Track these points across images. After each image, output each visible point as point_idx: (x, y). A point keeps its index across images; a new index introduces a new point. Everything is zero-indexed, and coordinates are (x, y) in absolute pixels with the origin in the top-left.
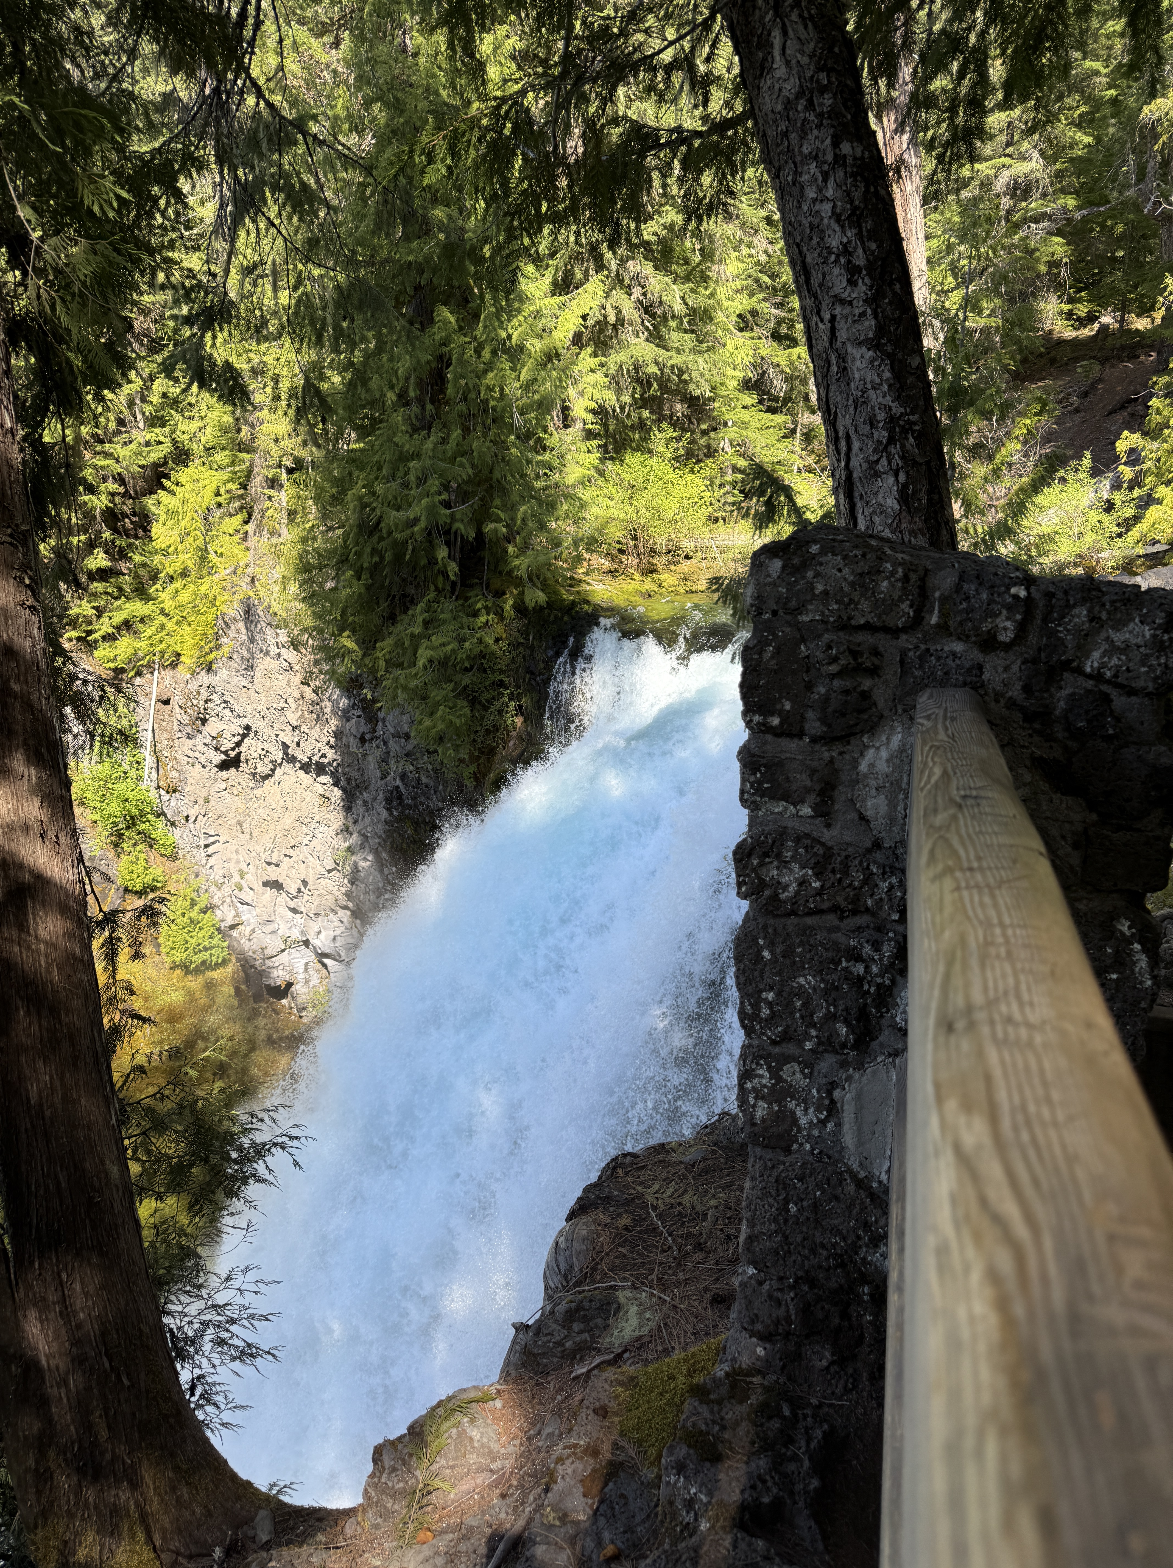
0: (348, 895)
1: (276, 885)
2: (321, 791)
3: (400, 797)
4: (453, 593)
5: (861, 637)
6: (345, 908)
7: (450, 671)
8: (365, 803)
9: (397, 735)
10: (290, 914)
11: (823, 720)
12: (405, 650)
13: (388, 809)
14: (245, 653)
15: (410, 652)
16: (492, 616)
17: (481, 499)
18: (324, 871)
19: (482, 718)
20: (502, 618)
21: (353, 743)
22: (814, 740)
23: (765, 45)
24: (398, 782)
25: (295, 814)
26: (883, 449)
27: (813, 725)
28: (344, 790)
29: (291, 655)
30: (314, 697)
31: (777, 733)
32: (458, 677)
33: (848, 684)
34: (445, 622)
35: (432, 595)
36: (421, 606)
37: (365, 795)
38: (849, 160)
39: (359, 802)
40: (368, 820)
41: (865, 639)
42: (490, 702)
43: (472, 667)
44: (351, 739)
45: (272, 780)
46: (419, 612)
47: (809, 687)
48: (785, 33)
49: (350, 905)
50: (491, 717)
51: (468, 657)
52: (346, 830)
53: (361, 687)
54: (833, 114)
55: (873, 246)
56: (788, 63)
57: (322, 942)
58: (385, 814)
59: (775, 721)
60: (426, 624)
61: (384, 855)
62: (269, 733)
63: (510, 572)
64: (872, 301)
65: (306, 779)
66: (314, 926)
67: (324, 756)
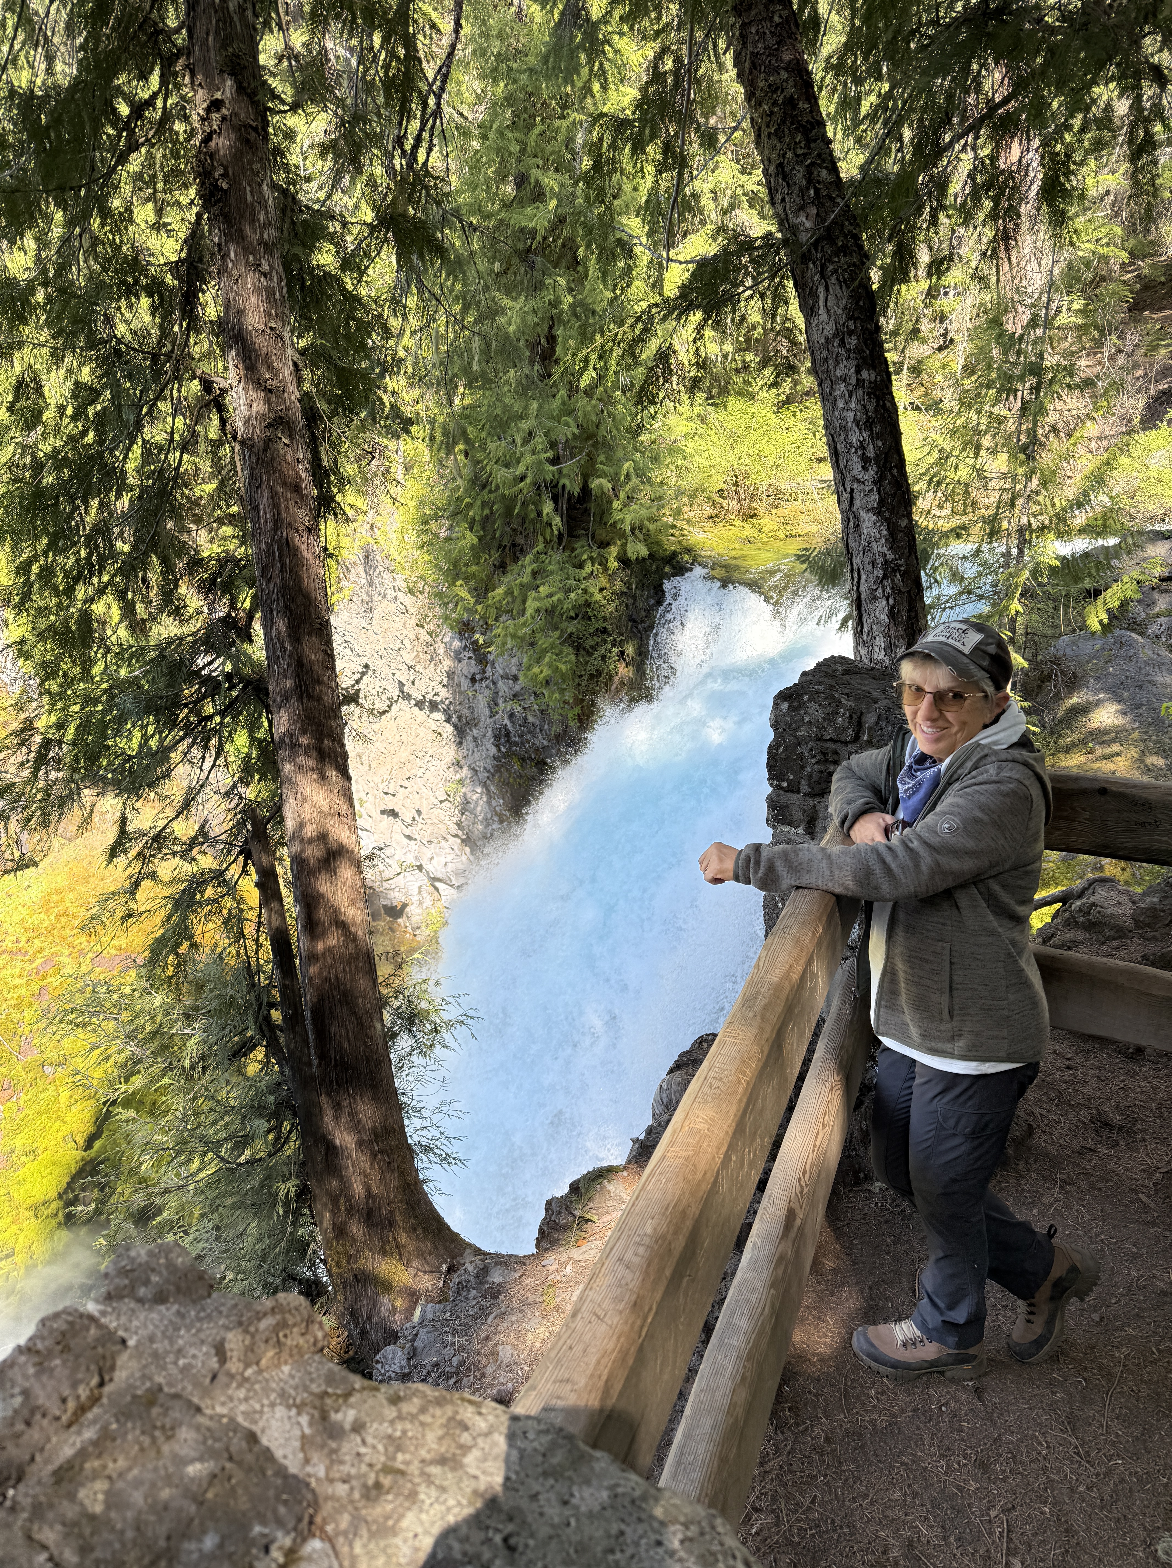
0: (459, 825)
1: (393, 814)
2: (434, 727)
3: (508, 734)
4: (560, 544)
5: (828, 745)
6: (456, 836)
7: (556, 619)
8: (475, 739)
9: (505, 677)
10: (406, 841)
11: (809, 785)
12: (514, 599)
13: (497, 746)
14: (365, 597)
15: (519, 600)
16: (597, 566)
17: (588, 455)
18: (436, 802)
19: (587, 663)
20: (606, 569)
21: (465, 683)
22: (805, 795)
23: (814, 295)
24: (507, 721)
25: (410, 748)
26: (880, 582)
27: (805, 788)
28: (455, 726)
29: (408, 600)
30: (428, 638)
31: (786, 790)
32: (564, 625)
33: (822, 768)
34: (552, 573)
35: (540, 547)
36: (529, 557)
37: (475, 731)
38: (866, 384)
39: (469, 738)
40: (477, 755)
41: (831, 746)
42: (594, 648)
43: (577, 615)
44: (463, 680)
45: (388, 715)
46: (528, 561)
47: (803, 768)
48: (827, 289)
49: (460, 833)
50: (595, 661)
51: (574, 607)
52: (458, 764)
53: (473, 631)
54: (858, 350)
55: (880, 443)
56: (828, 311)
57: (435, 868)
58: (493, 750)
59: (785, 784)
60: (534, 574)
61: (492, 788)
62: (386, 671)
63: (614, 524)
64: (878, 482)
65: (421, 715)
66: (427, 852)
67: (436, 694)
